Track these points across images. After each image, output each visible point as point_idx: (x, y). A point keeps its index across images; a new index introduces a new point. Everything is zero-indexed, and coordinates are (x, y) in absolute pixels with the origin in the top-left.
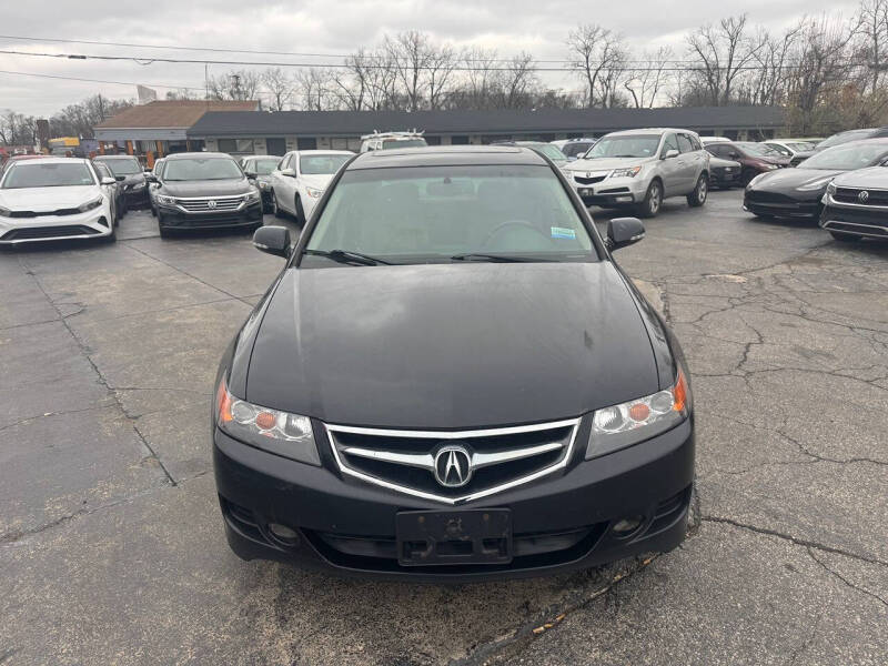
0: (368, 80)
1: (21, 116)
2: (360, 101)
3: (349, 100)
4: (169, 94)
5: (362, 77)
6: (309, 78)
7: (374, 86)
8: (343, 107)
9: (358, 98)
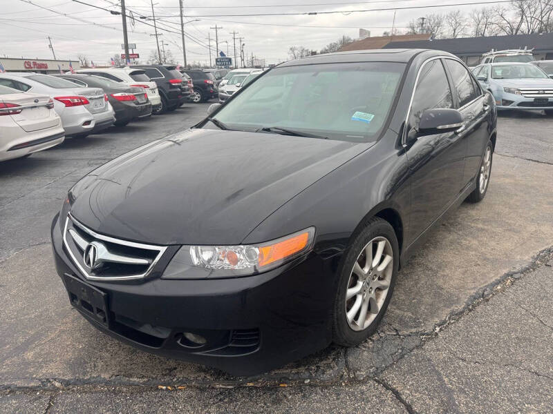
0: (528, 14)
1: (307, 50)
2: (517, 30)
3: (508, 29)
4: (385, 33)
5: (523, 11)
6: (481, 15)
7: (532, 17)
8: (503, 34)
9: (516, 27)
